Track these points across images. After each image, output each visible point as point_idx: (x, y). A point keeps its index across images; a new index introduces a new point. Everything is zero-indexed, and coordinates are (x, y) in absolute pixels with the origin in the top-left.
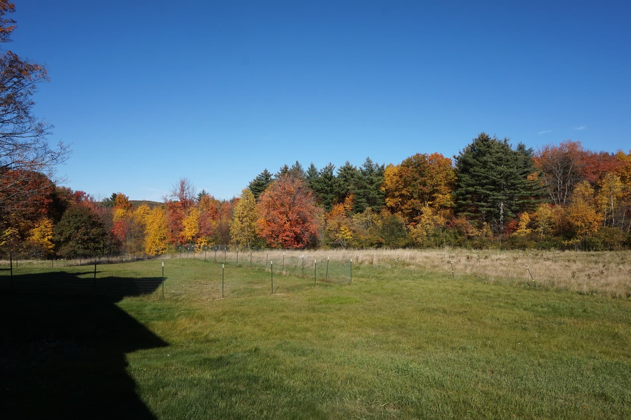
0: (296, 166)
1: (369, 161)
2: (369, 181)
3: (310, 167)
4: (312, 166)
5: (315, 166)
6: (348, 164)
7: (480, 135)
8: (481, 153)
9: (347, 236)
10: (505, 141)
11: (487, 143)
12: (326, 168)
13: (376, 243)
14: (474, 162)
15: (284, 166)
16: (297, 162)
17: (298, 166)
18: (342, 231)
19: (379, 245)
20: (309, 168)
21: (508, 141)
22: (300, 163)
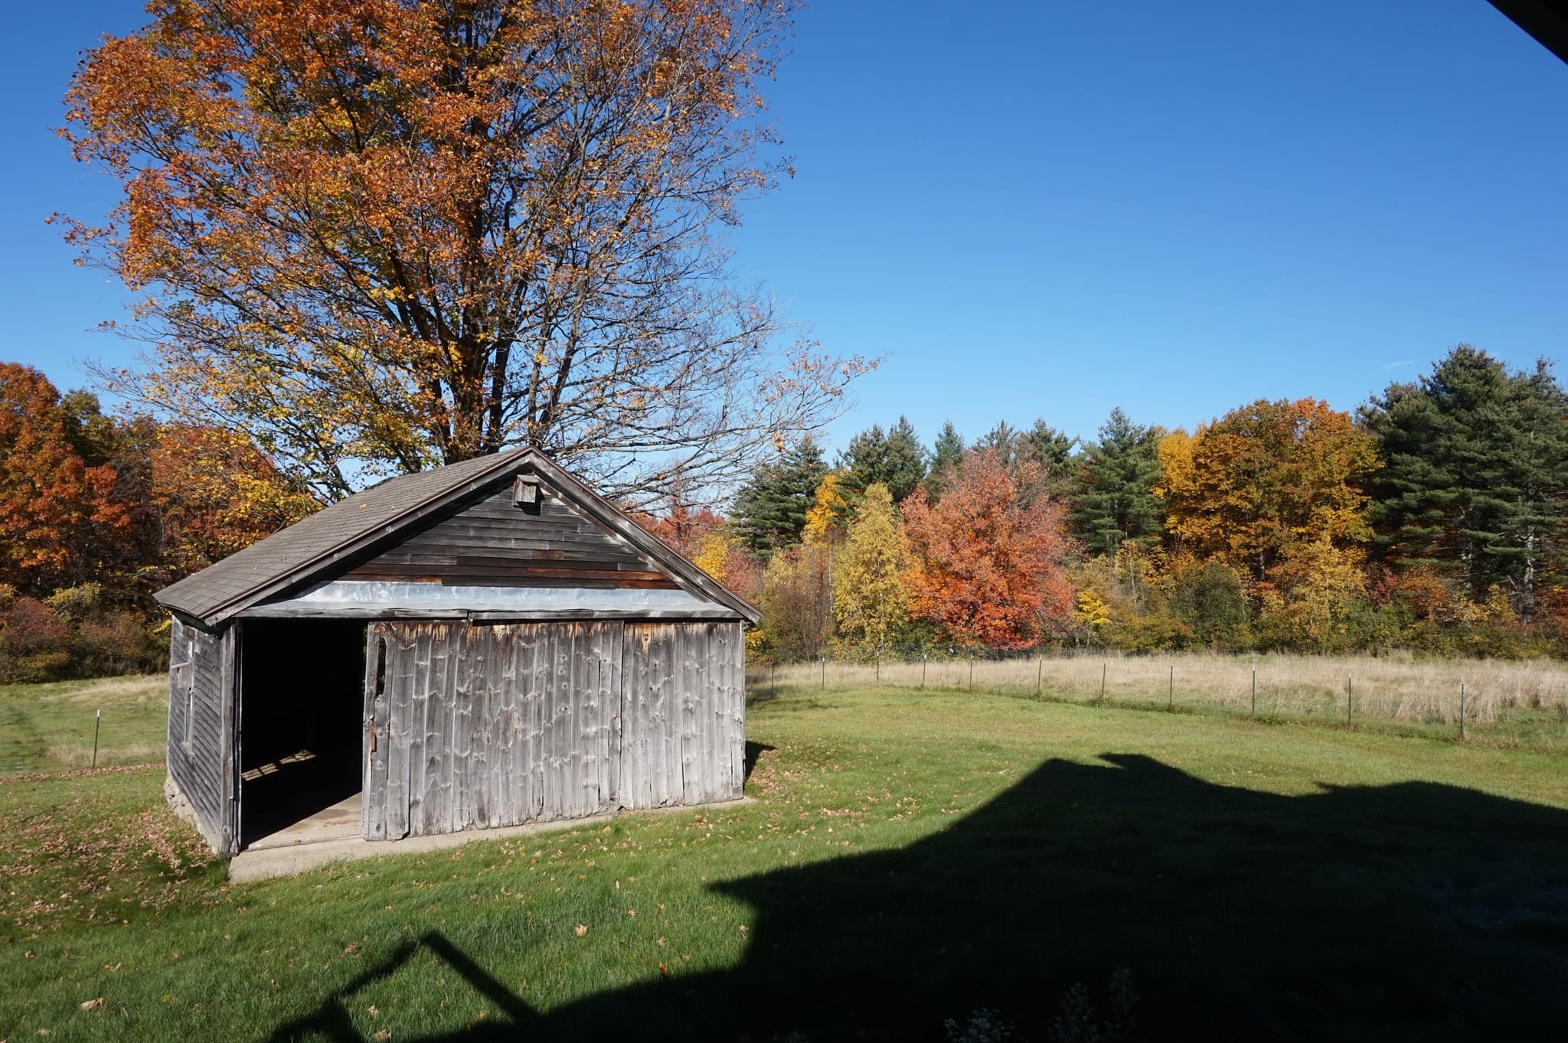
0: (898, 430)
1: (1118, 417)
2: (1123, 472)
3: (943, 435)
4: (949, 431)
5: (957, 431)
6: (1041, 425)
7: (1454, 350)
8: (1466, 402)
9: (1097, 616)
10: (1541, 366)
11: (1484, 371)
12: (992, 434)
13: (1171, 639)
14: (1447, 423)
15: (872, 430)
16: (902, 420)
17: (906, 428)
18: (1085, 603)
19: (1179, 644)
20: (940, 436)
21: (1547, 368)
22: (910, 421)
